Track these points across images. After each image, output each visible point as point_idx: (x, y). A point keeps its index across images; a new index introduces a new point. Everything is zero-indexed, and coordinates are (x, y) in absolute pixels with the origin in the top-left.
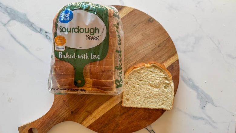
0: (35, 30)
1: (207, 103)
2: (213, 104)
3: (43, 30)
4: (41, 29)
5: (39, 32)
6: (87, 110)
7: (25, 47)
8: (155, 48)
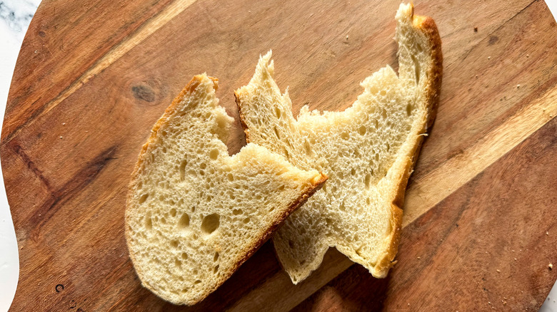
8: (475, 47)
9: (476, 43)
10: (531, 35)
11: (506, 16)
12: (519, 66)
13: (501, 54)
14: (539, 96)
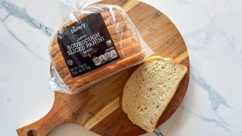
0: (35, 25)
1: (220, 103)
2: (226, 105)
3: (43, 25)
4: (41, 25)
5: (39, 28)
6: (90, 111)
7: (24, 44)
8: (163, 44)
9: (163, 43)
10: (177, 41)
11: (170, 37)
12: (174, 49)
13: (169, 46)
14: (178, 56)
